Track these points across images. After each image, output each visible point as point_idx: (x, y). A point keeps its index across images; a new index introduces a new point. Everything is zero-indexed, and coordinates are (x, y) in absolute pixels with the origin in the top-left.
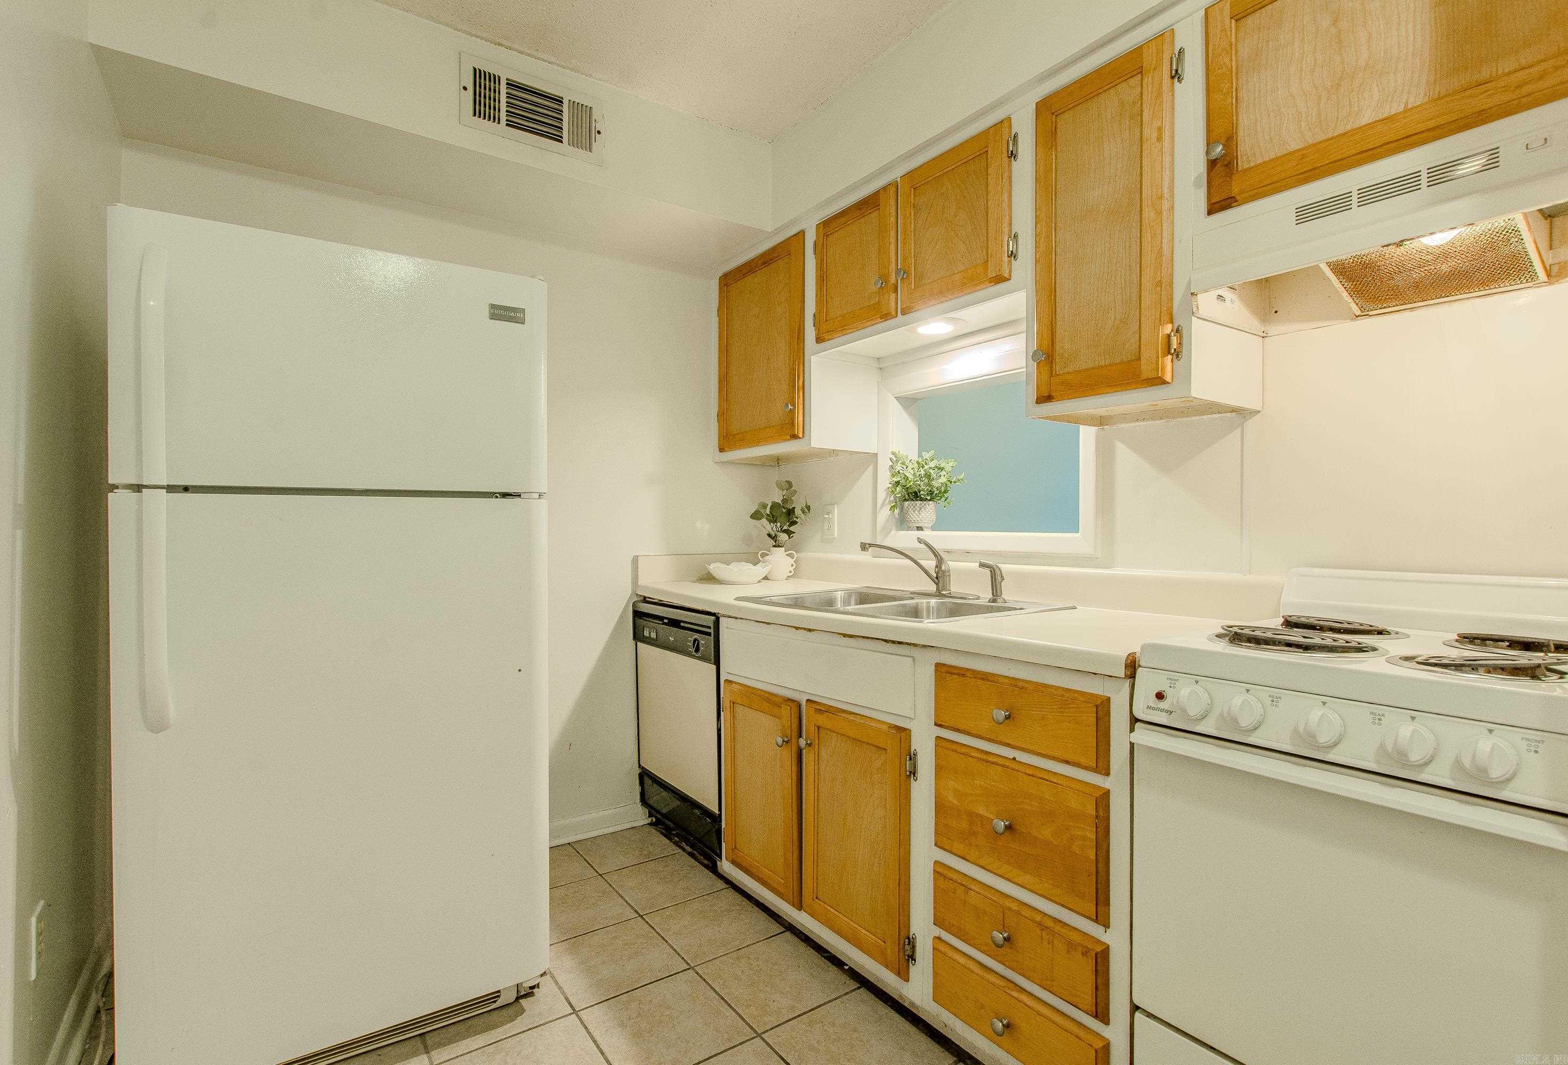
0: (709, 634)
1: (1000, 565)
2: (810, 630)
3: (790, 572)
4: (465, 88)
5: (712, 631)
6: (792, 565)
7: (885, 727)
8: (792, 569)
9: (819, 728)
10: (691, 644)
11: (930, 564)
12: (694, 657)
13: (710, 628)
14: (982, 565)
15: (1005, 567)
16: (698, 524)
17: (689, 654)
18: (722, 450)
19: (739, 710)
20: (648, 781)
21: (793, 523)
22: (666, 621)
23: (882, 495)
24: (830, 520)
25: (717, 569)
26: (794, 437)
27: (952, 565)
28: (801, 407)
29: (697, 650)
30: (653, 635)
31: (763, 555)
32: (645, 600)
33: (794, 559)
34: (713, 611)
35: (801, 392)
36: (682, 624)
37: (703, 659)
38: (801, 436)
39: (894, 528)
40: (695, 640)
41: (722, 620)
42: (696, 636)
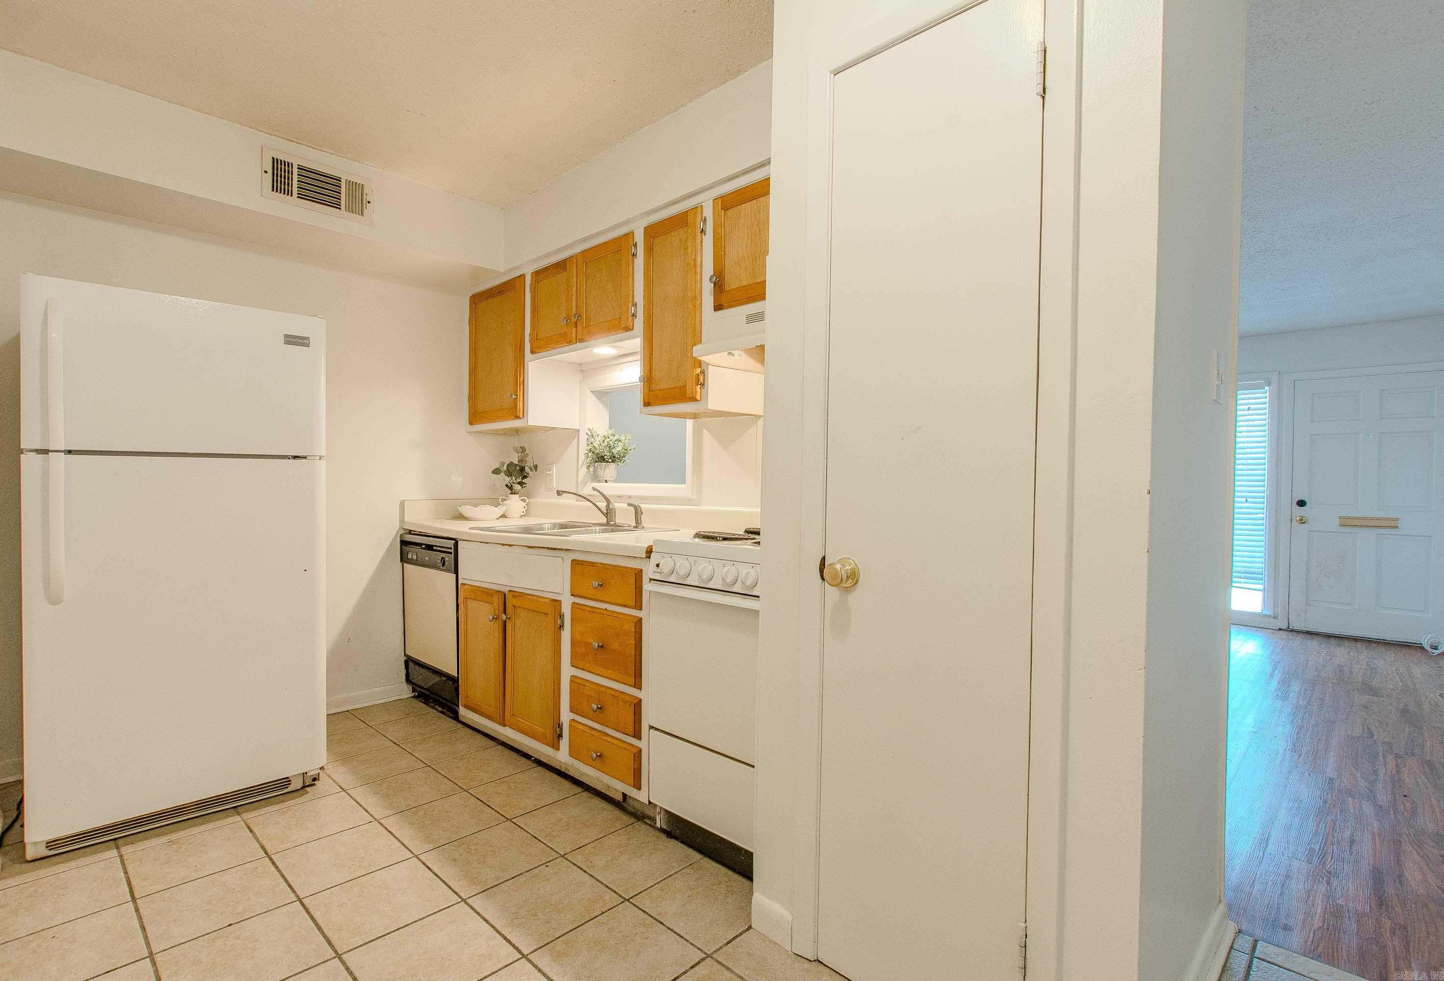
0: (451, 553)
1: (641, 505)
2: (510, 545)
3: (523, 512)
4: (266, 172)
5: (452, 551)
6: (525, 507)
7: (548, 601)
8: (524, 510)
9: (514, 607)
10: (440, 561)
11: (603, 505)
12: (442, 570)
13: (451, 548)
14: (629, 505)
15: (644, 506)
16: (453, 478)
17: (438, 568)
18: (471, 423)
19: (469, 602)
20: (411, 665)
21: (525, 477)
22: (423, 546)
23: (582, 457)
24: (551, 475)
25: (467, 510)
26: (518, 417)
27: (617, 505)
28: (522, 397)
29: (443, 565)
30: (415, 557)
31: (504, 500)
32: (410, 532)
33: (526, 503)
34: (453, 537)
35: (522, 386)
36: (434, 548)
37: (448, 571)
38: (521, 416)
39: (589, 481)
40: (442, 558)
41: (460, 542)
42: (443, 555)
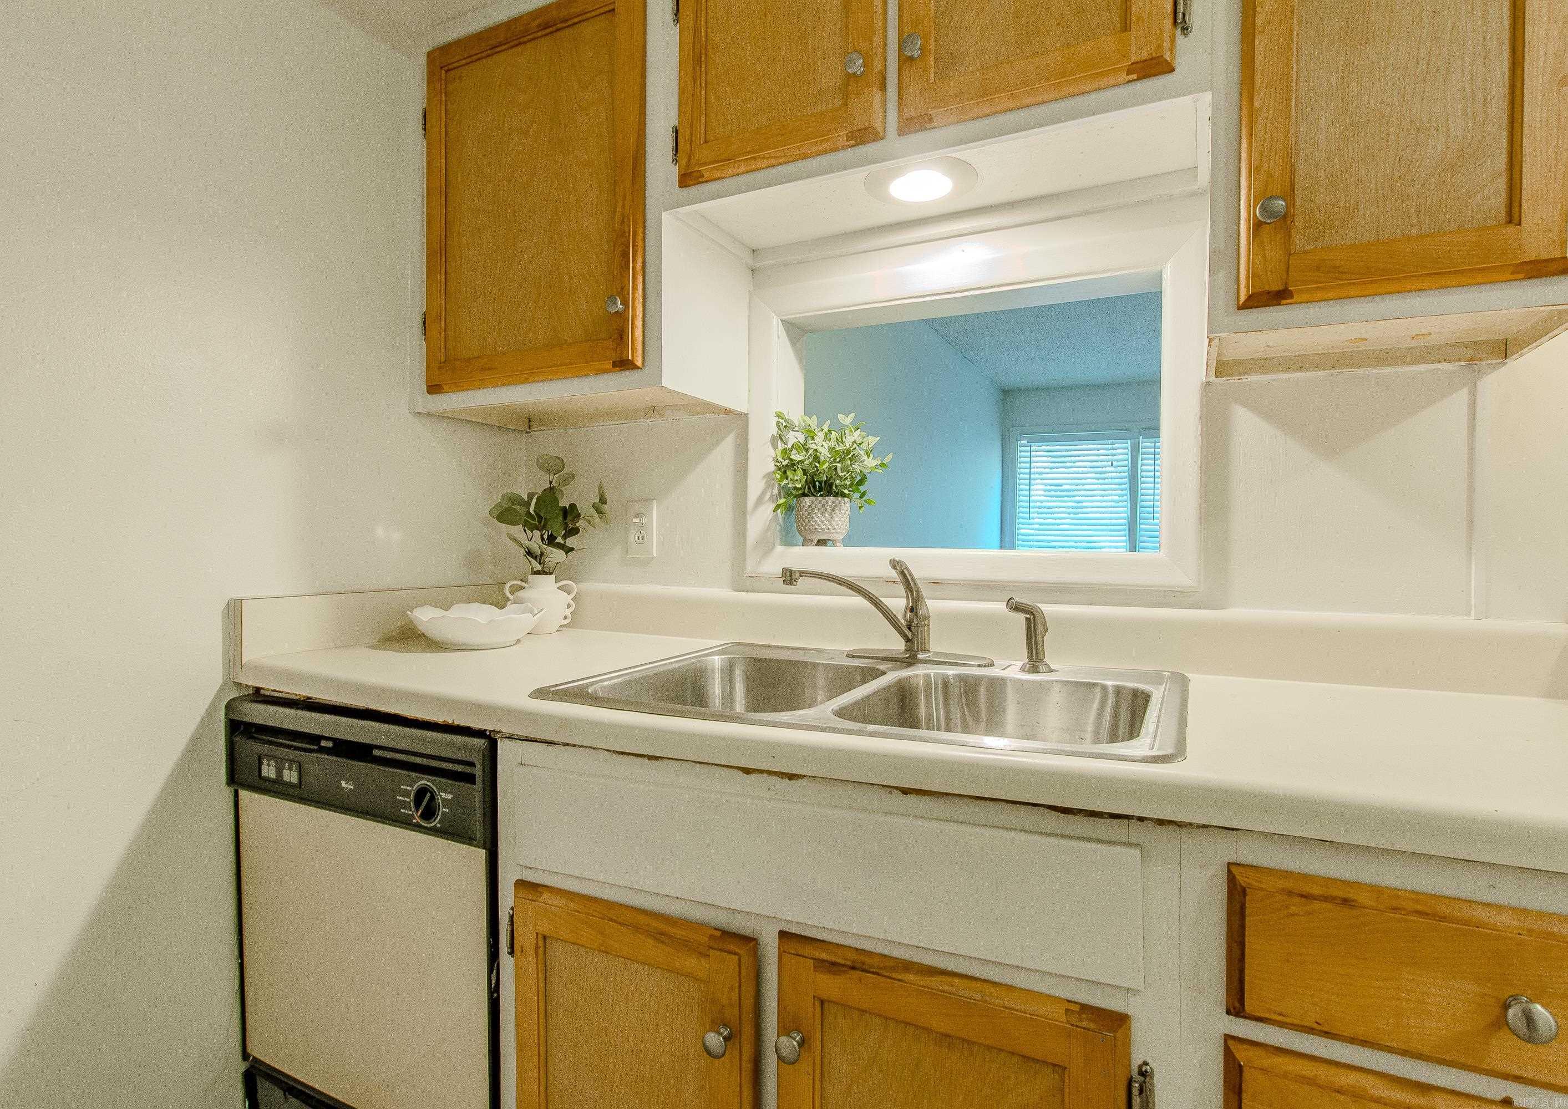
0: (470, 779)
2: (792, 777)
3: (565, 618)
5: (478, 771)
6: (569, 606)
8: (568, 612)
9: (822, 1002)
10: (410, 799)
12: (418, 828)
13: (472, 764)
16: (380, 532)
17: (406, 823)
18: (434, 388)
19: (562, 957)
20: (266, 1090)
21: (574, 531)
22: (329, 744)
23: (756, 485)
24: (640, 528)
25: (425, 617)
26: (624, 364)
28: (639, 308)
29: (429, 814)
30: (291, 776)
31: (514, 590)
32: (258, 696)
33: (572, 595)
35: (640, 279)
36: (376, 752)
37: (452, 832)
38: (639, 363)
39: (778, 542)
40: (421, 793)
41: (503, 746)
42: (425, 781)
